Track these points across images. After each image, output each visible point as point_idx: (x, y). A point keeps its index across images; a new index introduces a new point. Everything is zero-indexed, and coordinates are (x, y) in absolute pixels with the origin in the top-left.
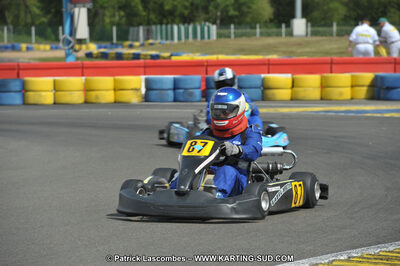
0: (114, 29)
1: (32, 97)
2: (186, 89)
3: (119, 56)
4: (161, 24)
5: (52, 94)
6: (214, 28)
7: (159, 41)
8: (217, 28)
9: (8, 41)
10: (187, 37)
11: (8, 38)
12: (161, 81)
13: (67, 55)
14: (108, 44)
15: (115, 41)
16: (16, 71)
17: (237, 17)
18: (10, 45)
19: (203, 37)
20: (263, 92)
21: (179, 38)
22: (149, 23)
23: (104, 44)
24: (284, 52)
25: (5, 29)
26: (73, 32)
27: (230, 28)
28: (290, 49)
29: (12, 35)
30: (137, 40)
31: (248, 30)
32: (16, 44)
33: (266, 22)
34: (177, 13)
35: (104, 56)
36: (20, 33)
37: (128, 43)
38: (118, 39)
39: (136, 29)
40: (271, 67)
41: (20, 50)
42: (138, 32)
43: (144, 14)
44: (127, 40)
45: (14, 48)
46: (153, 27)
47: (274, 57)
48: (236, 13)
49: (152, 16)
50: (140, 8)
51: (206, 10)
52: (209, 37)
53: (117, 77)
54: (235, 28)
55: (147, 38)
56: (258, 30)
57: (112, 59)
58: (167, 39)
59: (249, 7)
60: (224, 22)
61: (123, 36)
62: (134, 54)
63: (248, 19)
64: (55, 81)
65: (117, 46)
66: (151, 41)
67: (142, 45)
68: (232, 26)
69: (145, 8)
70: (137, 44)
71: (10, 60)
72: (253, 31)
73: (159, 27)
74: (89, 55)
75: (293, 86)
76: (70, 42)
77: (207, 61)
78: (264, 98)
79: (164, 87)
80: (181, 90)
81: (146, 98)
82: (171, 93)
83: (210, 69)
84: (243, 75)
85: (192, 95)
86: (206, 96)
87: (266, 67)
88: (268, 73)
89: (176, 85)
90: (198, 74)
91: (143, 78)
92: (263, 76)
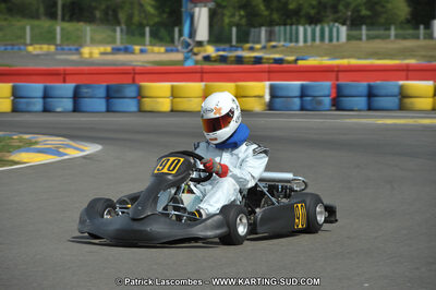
0: (234, 30)
1: (148, 104)
2: (314, 97)
3: (239, 60)
4: (285, 25)
5: (168, 100)
6: (343, 29)
7: (282, 43)
8: (348, 30)
9: (122, 43)
10: (314, 39)
11: (122, 39)
12: (287, 87)
13: (186, 58)
14: (227, 46)
15: (234, 43)
16: (131, 76)
17: (369, 17)
18: (122, 47)
19: (331, 40)
20: (401, 100)
21: (305, 41)
22: (271, 24)
23: (223, 46)
24: (424, 57)
25: (118, 29)
26: (192, 33)
27: (361, 29)
28: (431, 53)
29: (124, 37)
30: (258, 42)
31: (382, 32)
32: (129, 46)
33: (402, 22)
34: (303, 13)
35: (223, 59)
36: (133, 35)
37: (248, 45)
38: (237, 42)
39: (257, 30)
40: (410, 73)
41: (133, 52)
42: (260, 33)
43: (266, 13)
44: (247, 42)
45: (127, 50)
46: (277, 28)
47: (412, 61)
48: (368, 13)
49: (275, 16)
50: (262, 7)
51: (335, 9)
52: (338, 39)
53: (239, 83)
54: (368, 30)
55: (269, 40)
56: (393, 32)
57: (232, 63)
58: (291, 41)
59: (383, 7)
60: (355, 23)
61: (244, 38)
62: (256, 57)
63: (382, 20)
64: (172, 87)
65: (236, 48)
66: (273, 43)
67: (264, 48)
68: (364, 27)
69: (268, 7)
70: (258, 46)
71: (123, 64)
72: (387, 32)
73: (282, 28)
74: (207, 59)
75: (435, 95)
76: (189, 45)
77: (338, 66)
78: (402, 107)
79: (291, 94)
80: (309, 98)
81: (271, 106)
82: (297, 101)
83: (341, 75)
84: (378, 82)
85: (320, 103)
86: (337, 104)
87: (404, 73)
88: (407, 79)
89: (304, 93)
90: (327, 80)
91: (267, 83)
92: (401, 82)
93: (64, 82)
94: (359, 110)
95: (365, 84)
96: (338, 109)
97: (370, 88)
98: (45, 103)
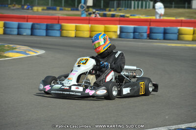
0: (102, 1)
1: (65, 33)
2: (139, 33)
3: (105, 15)
4: (125, 0)
5: (74, 32)
6: (151, 3)
10: (138, 7)
11: (52, 4)
12: (127, 28)
13: (82, 14)
14: (99, 9)
15: (102, 7)
16: (57, 20)
19: (146, 7)
20: (178, 36)
21: (134, 8)
24: (188, 16)
26: (85, 2)
31: (168, 5)
32: (54, 7)
37: (108, 9)
38: (104, 7)
39: (113, 2)
40: (183, 24)
41: (56, 10)
44: (108, 7)
52: (149, 7)
53: (106, 25)
55: (118, 7)
56: (173, 5)
58: (128, 8)
62: (112, 14)
64: (76, 26)
66: (120, 8)
67: (115, 10)
70: (113, 9)
75: (194, 34)
76: (84, 7)
77: (150, 19)
78: (179, 39)
79: (129, 31)
80: (137, 33)
81: (120, 36)
82: (132, 34)
83: (151, 23)
84: (169, 27)
85: (142, 36)
86: (150, 36)
87: (180, 24)
88: (181, 26)
89: (135, 31)
90: (145, 25)
91: (119, 26)
92: (179, 28)
93: (27, 21)
94: (159, 39)
95: (163, 28)
96: (150, 39)
97: (165, 30)
98: (18, 31)
